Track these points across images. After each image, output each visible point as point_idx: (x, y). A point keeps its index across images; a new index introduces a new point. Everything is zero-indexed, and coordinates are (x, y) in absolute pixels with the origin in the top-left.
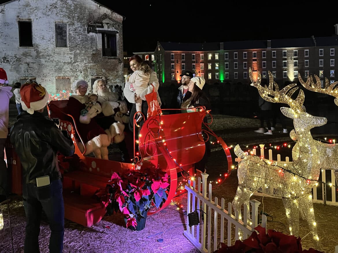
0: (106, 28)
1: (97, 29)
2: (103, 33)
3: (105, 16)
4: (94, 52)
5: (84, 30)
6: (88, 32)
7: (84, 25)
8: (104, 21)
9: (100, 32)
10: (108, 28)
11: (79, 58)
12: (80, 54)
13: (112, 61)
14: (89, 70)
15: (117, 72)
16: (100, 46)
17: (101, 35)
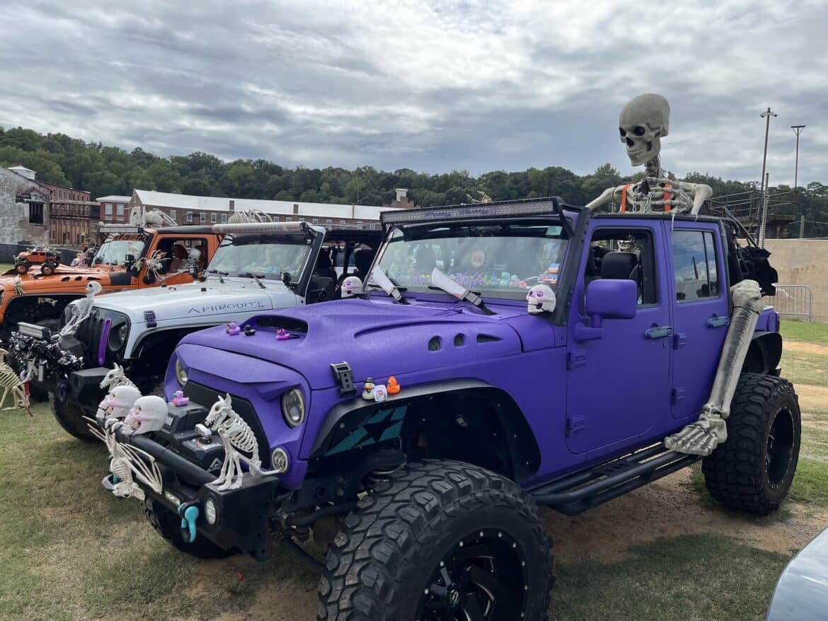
0: (33, 199)
1: (25, 200)
2: (31, 203)
3: (34, 189)
4: (21, 219)
5: (13, 200)
6: (17, 202)
7: (13, 196)
8: (32, 194)
9: (27, 202)
10: (36, 199)
11: (7, 224)
12: (8, 219)
13: (38, 228)
14: (16, 234)
15: (43, 237)
16: (27, 214)
17: (28, 205)
